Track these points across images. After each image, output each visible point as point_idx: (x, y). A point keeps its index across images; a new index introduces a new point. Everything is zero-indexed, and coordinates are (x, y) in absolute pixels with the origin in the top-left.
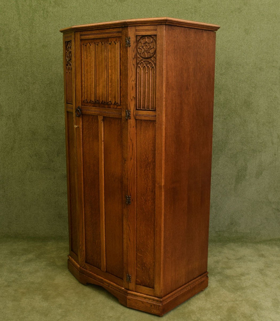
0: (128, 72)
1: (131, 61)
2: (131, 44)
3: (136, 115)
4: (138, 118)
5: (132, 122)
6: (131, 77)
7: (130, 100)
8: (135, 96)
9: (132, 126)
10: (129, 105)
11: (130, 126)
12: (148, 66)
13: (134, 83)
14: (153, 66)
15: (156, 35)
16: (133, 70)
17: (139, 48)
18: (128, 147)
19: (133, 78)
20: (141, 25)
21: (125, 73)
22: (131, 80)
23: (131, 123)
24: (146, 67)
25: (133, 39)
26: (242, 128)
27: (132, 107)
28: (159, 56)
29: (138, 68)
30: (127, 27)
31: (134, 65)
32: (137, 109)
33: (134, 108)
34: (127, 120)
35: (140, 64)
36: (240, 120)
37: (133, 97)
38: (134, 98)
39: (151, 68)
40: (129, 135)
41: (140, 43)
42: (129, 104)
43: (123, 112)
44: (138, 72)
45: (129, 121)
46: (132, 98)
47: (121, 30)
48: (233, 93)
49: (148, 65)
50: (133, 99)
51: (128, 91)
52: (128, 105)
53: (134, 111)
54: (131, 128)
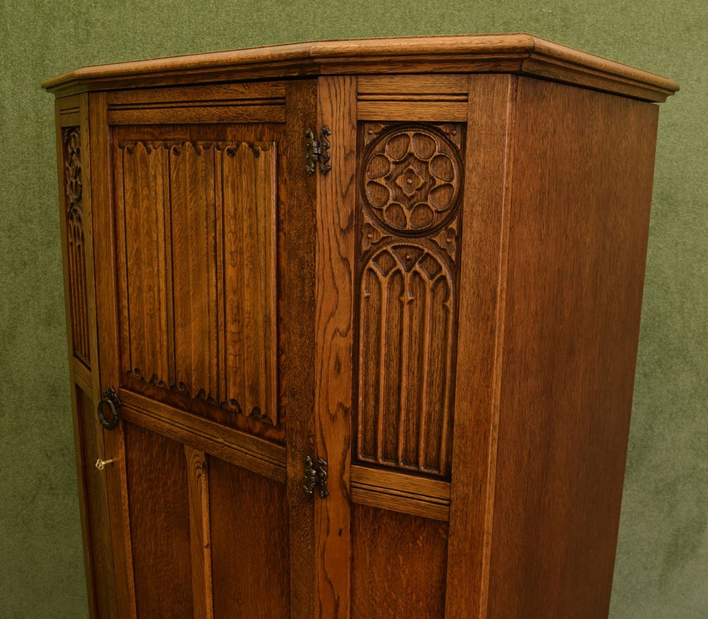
0: (319, 289)
1: (333, 244)
2: (332, 162)
3: (351, 486)
4: (360, 497)
5: (333, 509)
6: (332, 314)
7: (325, 419)
8: (349, 404)
9: (334, 529)
10: (318, 439)
11: (324, 527)
12: (416, 273)
13: (344, 343)
14: (445, 271)
15: (463, 125)
16: (338, 282)
17: (371, 183)
18: (317, 610)
19: (343, 320)
20: (384, 69)
21: (303, 291)
22: (330, 330)
23: (331, 515)
24: (408, 277)
25: (340, 140)
26: (699, 406)
27: (335, 449)
28: (475, 225)
29: (365, 276)
30: (316, 77)
31: (345, 260)
32: (355, 460)
33: (344, 455)
34: (311, 498)
35: (376, 260)
37: (341, 405)
38: (346, 411)
39: (430, 284)
40: (318, 561)
41: (378, 161)
42: (318, 436)
43: (290, 460)
44: (365, 294)
45: (319, 503)
46: (333, 408)
47: (281, 90)
48: (676, 296)
49: (417, 267)
50: (340, 414)
51: (318, 378)
52: (314, 437)
53: (343, 467)
54: (328, 534)
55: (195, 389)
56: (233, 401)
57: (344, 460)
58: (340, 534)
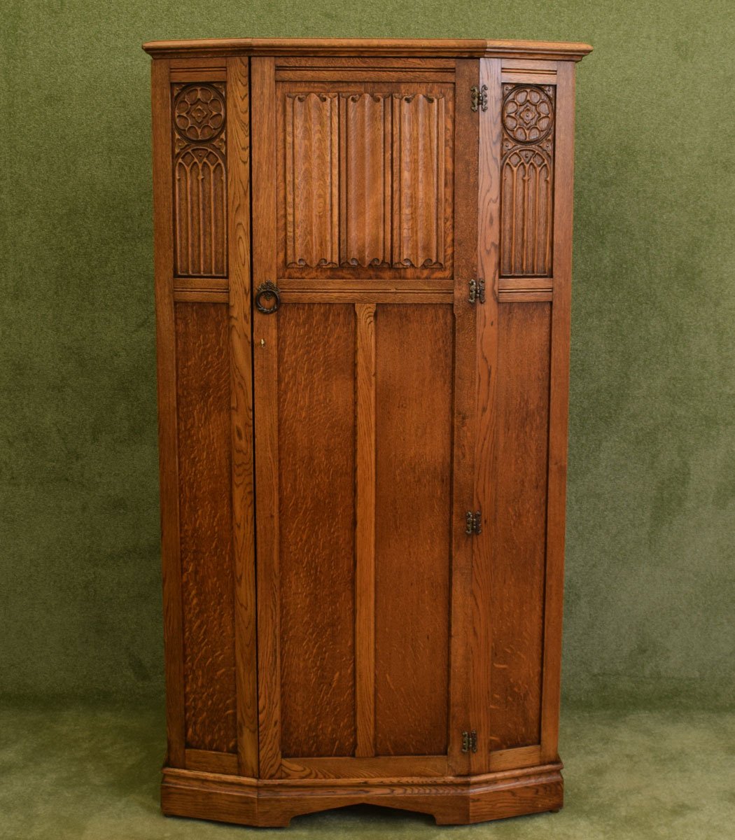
0: (480, 176)
1: (489, 150)
2: (488, 105)
3: (499, 292)
4: (505, 298)
5: (488, 309)
6: (488, 191)
7: (484, 253)
8: (497, 243)
9: (488, 323)
10: (480, 267)
11: (482, 323)
12: (531, 164)
13: (495, 207)
15: (555, 87)
16: (492, 172)
17: (508, 116)
18: (477, 380)
19: (494, 193)
20: (518, 56)
21: (468, 180)
22: (487, 201)
23: (487, 314)
24: (527, 166)
25: (493, 95)
27: (488, 269)
28: (561, 137)
29: (504, 168)
30: (479, 58)
31: (495, 159)
32: (501, 277)
33: (495, 274)
34: (473, 305)
35: (511, 158)
36: (664, 324)
37: (493, 244)
38: (496, 246)
39: (538, 169)
40: (478, 346)
41: (511, 104)
42: (480, 265)
43: (457, 286)
44: (505, 178)
45: (480, 307)
46: (488, 247)
47: (452, 64)
49: (532, 161)
50: (493, 250)
51: (479, 229)
52: (477, 266)
53: (494, 281)
54: (485, 326)
55: (368, 260)
56: (407, 260)
57: (495, 277)
58: (492, 325)
